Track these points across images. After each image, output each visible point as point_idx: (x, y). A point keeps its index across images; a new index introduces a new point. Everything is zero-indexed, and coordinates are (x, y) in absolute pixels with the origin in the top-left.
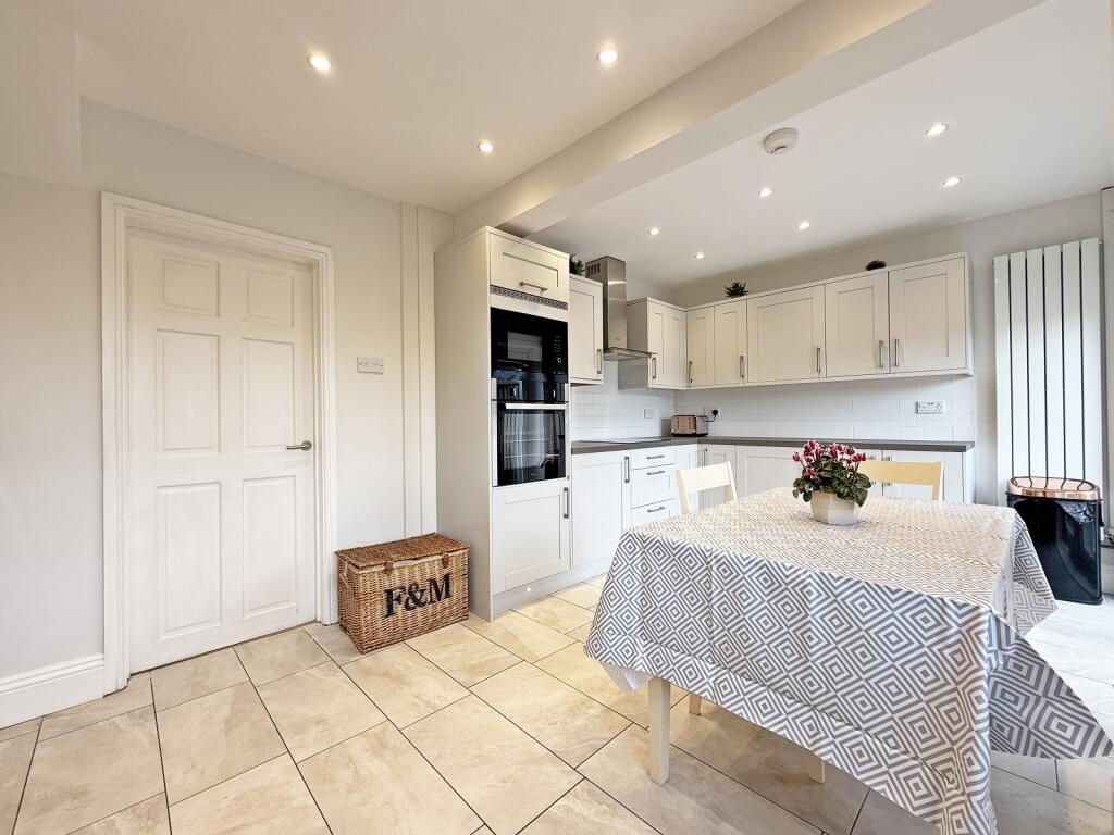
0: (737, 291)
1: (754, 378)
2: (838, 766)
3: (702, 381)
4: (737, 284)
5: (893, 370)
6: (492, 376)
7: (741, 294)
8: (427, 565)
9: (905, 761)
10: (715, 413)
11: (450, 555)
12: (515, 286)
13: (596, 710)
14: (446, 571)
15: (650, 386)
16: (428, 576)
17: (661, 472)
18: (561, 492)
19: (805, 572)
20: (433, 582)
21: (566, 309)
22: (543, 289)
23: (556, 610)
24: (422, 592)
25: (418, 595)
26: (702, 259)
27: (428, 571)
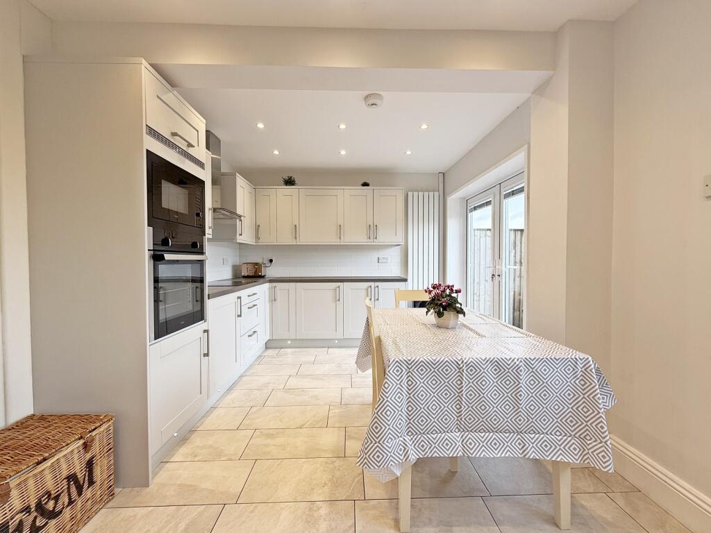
0: (290, 182)
1: (304, 240)
2: (538, 458)
3: (266, 239)
4: (291, 177)
5: (375, 240)
6: (149, 225)
7: (293, 185)
8: (62, 460)
9: (566, 439)
10: (271, 261)
11: (94, 433)
12: (167, 135)
13: (324, 510)
14: (88, 456)
15: (238, 241)
16: (65, 473)
17: (254, 305)
18: (201, 334)
19: (518, 360)
20: (72, 478)
21: (204, 169)
22: (190, 145)
23: (210, 443)
24: (57, 498)
25: (51, 505)
26: (276, 155)
27: (64, 466)
